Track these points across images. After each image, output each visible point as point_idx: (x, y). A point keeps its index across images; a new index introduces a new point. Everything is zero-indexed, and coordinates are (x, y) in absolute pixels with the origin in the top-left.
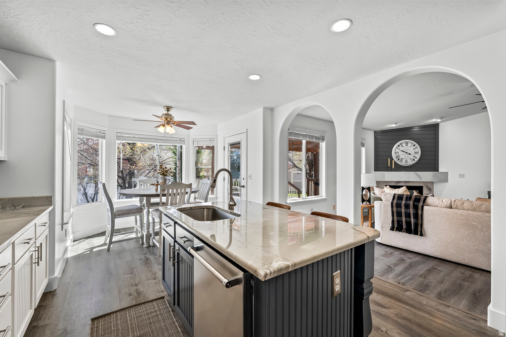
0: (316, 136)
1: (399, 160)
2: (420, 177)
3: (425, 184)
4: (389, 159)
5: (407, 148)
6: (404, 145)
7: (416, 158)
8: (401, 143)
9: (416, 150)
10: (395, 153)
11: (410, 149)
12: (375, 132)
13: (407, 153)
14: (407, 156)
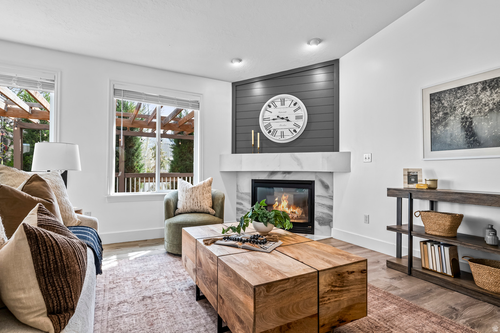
0: (18, 78)
1: (270, 132)
2: (300, 164)
3: (316, 177)
4: (253, 131)
5: (282, 110)
6: (278, 104)
7: (299, 127)
8: (273, 102)
9: (299, 112)
10: (264, 119)
11: (289, 112)
12: (233, 84)
13: (283, 118)
14: (283, 124)
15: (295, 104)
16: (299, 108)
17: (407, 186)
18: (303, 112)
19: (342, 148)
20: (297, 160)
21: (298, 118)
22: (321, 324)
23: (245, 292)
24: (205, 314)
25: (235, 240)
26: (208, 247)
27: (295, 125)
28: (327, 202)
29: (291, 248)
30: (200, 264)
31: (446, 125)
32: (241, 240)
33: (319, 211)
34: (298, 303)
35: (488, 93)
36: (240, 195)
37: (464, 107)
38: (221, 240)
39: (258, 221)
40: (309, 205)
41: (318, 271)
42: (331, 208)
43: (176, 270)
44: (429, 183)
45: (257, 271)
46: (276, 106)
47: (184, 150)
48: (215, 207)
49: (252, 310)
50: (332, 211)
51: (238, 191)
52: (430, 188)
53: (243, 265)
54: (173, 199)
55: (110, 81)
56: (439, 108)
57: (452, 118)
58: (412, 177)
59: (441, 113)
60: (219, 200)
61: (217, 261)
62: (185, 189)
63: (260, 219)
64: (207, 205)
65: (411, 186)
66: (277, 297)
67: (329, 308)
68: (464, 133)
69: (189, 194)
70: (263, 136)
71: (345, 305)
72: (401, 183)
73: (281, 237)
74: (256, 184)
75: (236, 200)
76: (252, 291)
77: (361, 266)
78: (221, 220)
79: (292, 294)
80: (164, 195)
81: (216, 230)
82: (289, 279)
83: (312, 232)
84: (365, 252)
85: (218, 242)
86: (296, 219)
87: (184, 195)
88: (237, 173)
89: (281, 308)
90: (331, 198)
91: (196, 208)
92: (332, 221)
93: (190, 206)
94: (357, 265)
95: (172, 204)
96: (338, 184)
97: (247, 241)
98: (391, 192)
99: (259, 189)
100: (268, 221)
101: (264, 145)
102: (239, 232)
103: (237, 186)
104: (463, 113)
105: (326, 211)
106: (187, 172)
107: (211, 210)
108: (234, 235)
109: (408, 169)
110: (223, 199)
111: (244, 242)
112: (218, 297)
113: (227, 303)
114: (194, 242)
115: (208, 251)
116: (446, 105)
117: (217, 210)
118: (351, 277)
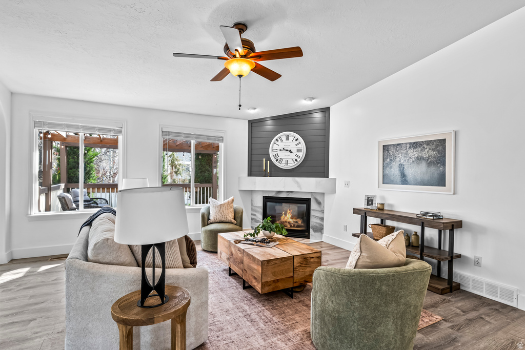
1: (277, 160)
2: (299, 186)
3: (312, 195)
4: (264, 159)
5: (287, 144)
6: (284, 139)
7: (299, 157)
8: (280, 137)
9: (299, 146)
10: (273, 150)
11: (292, 145)
12: (249, 121)
13: (287, 150)
14: (287, 154)
15: (297, 140)
16: (300, 143)
17: (366, 207)
18: (303, 146)
19: (331, 175)
20: (297, 183)
21: (299, 150)
22: (294, 281)
23: (258, 264)
24: (235, 282)
25: (252, 241)
26: (236, 245)
27: (297, 156)
28: (319, 215)
29: (283, 245)
30: (232, 254)
31: (391, 168)
32: (255, 241)
33: (313, 221)
34: (283, 270)
35: (412, 151)
36: (254, 208)
37: (401, 158)
38: (244, 241)
39: (266, 230)
40: (306, 216)
41: (293, 256)
42: (322, 219)
43: (213, 261)
44: (379, 206)
45: (263, 255)
46: (282, 141)
47: (203, 163)
48: (236, 218)
49: (261, 272)
50: (323, 222)
51: (252, 205)
52: (379, 209)
53: (256, 253)
54: (206, 213)
55: (159, 125)
56: (388, 155)
57: (394, 163)
58: (370, 201)
59: (389, 159)
60: (239, 213)
61: (243, 252)
62: (215, 206)
63: (267, 229)
64: (230, 217)
65: (369, 207)
66: (273, 266)
67: (299, 274)
68: (400, 174)
69: (218, 209)
70: (272, 164)
71: (308, 274)
72: (362, 205)
73: (279, 239)
74: (266, 199)
75: (250, 212)
76: (260, 263)
77: (318, 255)
78: (241, 228)
79: (280, 266)
80: (201, 209)
81: (240, 235)
82: (278, 259)
83: (308, 237)
84: (342, 252)
85: (242, 242)
86: (297, 227)
87: (214, 210)
88: (252, 192)
89: (274, 272)
90: (323, 212)
91: (223, 219)
92: (323, 229)
93: (219, 218)
94: (315, 254)
95: (206, 217)
96: (328, 202)
97: (259, 241)
98: (356, 211)
99: (268, 203)
100: (272, 230)
101: (273, 170)
102: (254, 236)
103: (252, 201)
104: (400, 161)
105: (319, 221)
106: (206, 183)
107: (234, 221)
108: (251, 238)
109: (368, 195)
110: (242, 213)
111: (257, 242)
112: (244, 270)
113: (248, 272)
114: (227, 242)
115: (237, 247)
116: (391, 154)
117: (237, 221)
118: (312, 260)
